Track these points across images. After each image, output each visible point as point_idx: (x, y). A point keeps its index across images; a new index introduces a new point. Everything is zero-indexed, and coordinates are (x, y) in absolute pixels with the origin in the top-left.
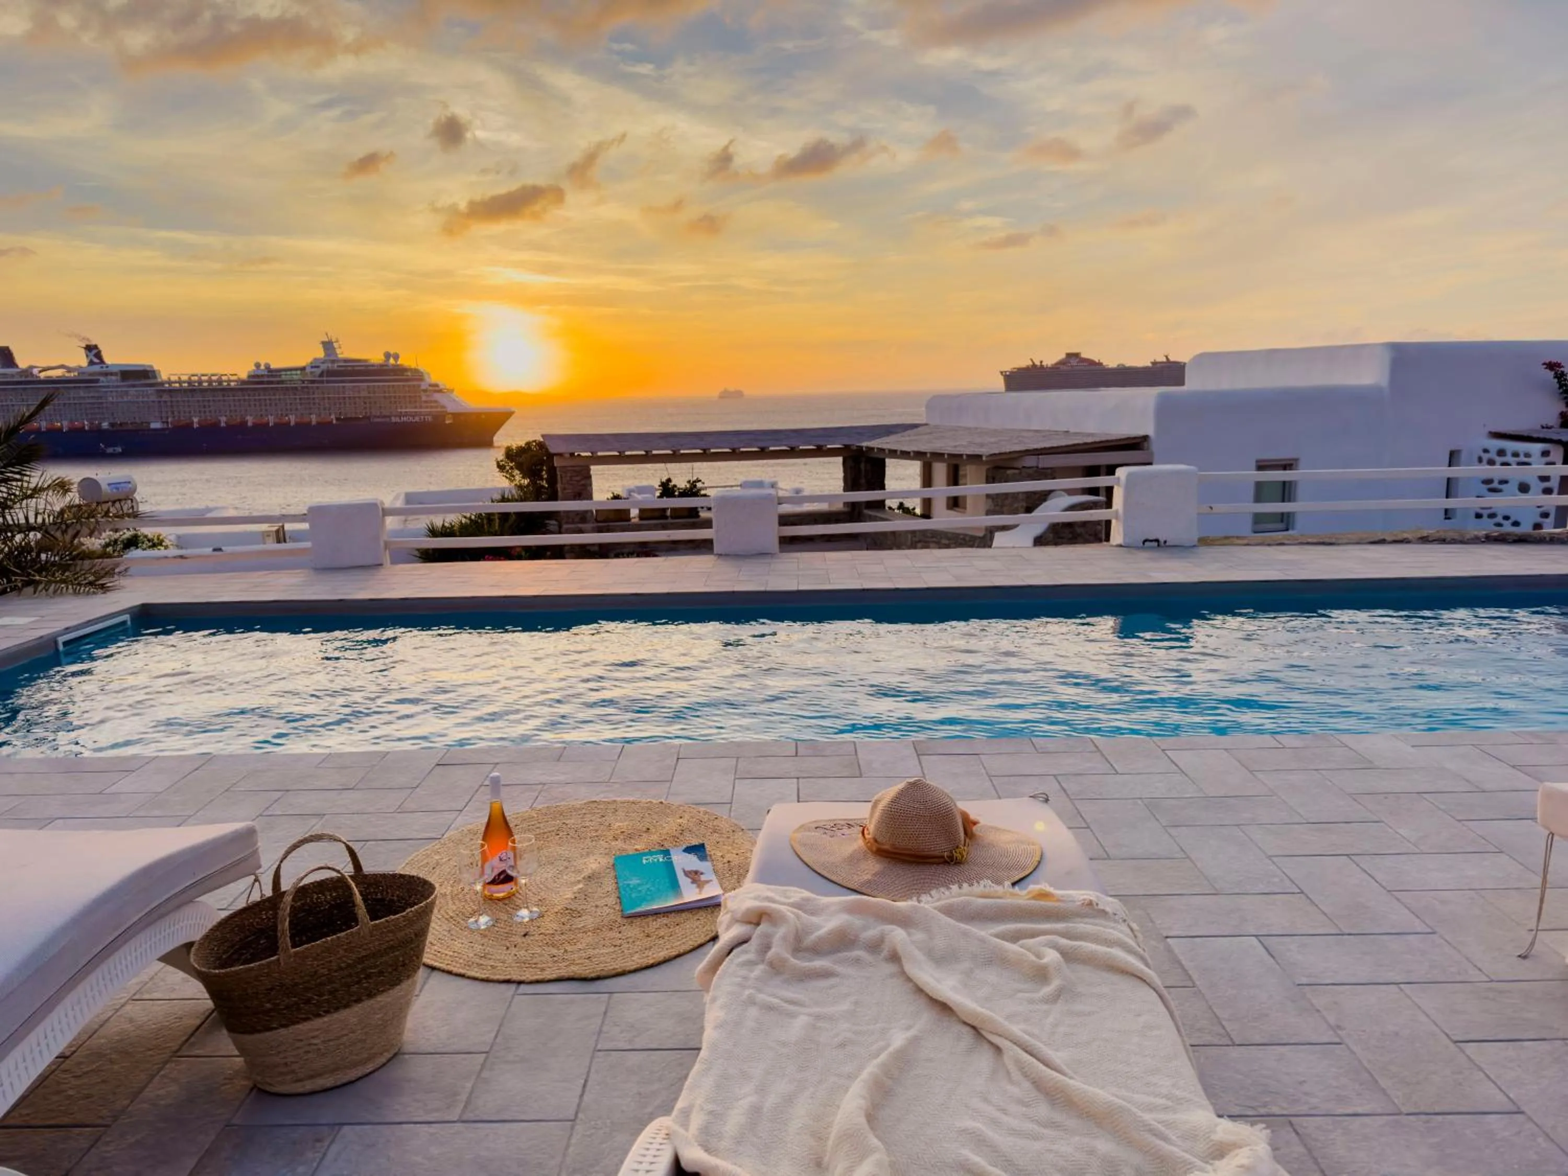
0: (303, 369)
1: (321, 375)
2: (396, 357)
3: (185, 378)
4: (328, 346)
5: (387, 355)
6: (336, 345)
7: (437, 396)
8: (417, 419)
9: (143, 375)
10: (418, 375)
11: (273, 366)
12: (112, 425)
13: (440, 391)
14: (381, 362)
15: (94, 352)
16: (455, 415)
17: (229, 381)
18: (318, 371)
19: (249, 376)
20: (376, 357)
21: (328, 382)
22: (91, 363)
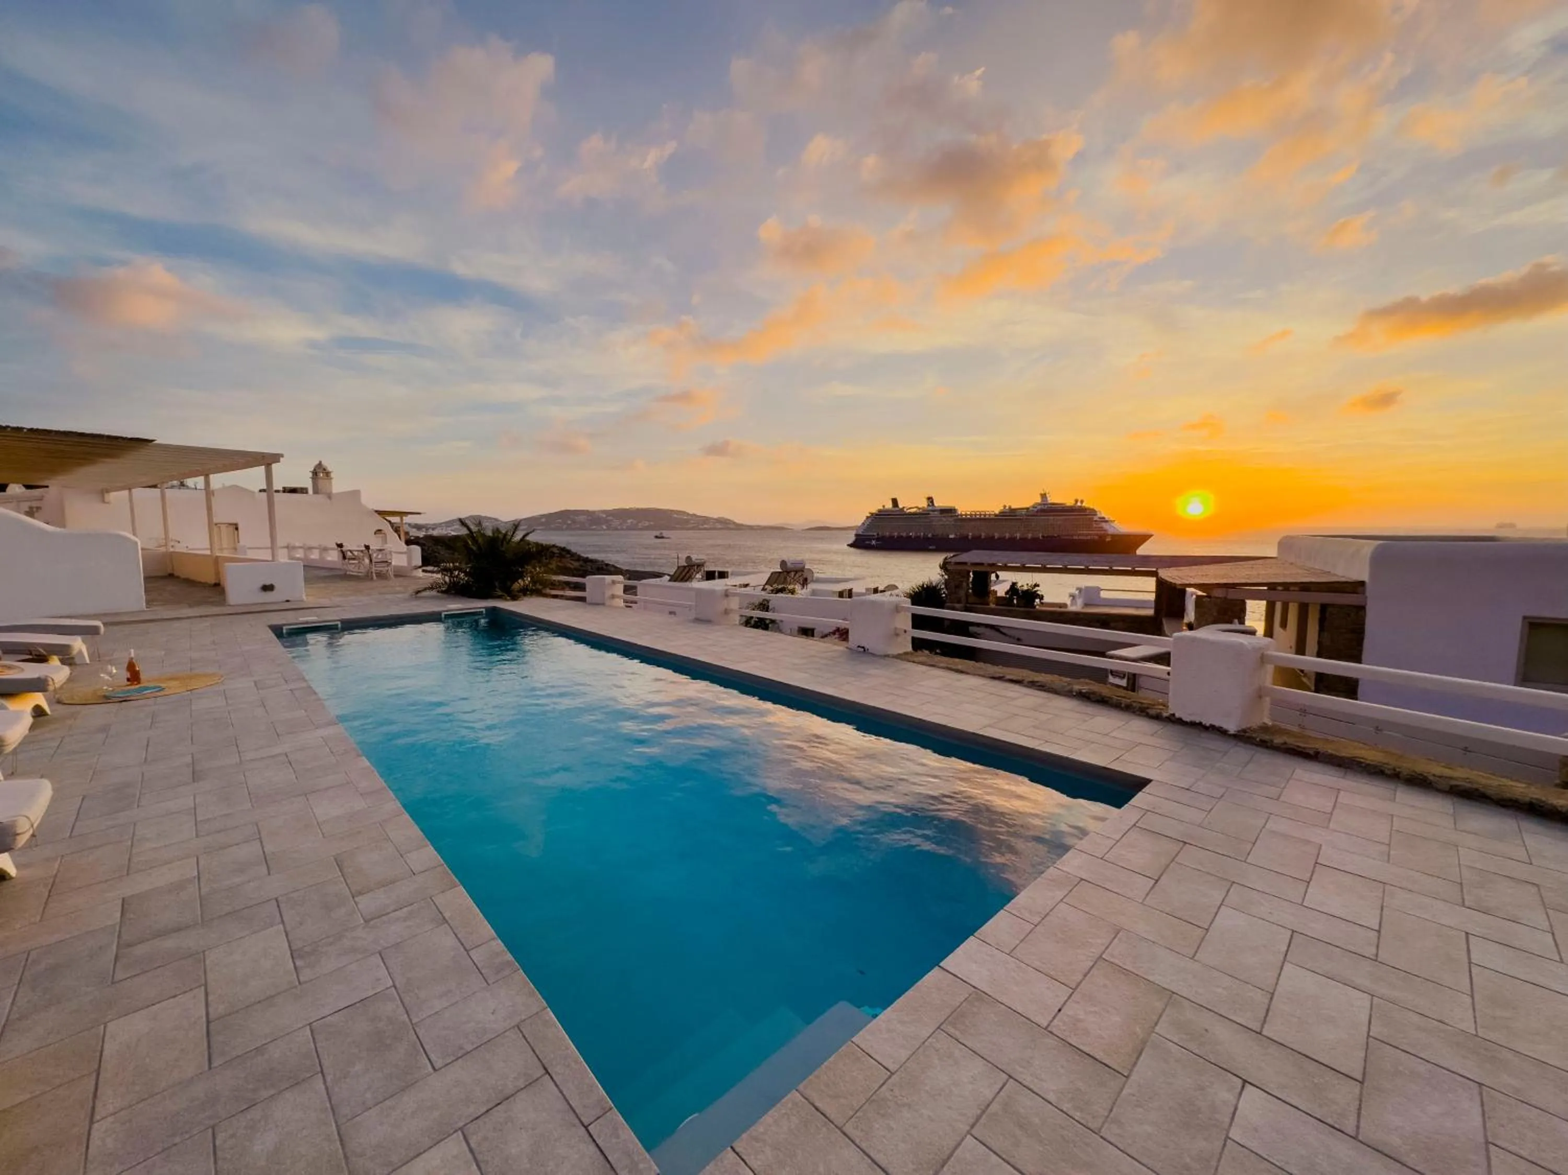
0: (1028, 509)
1: (1037, 512)
2: (1082, 502)
3: (969, 513)
4: (1044, 496)
5: (1076, 501)
6: (1047, 495)
7: (1104, 525)
8: (1089, 537)
9: (949, 512)
10: (1093, 512)
11: (1013, 507)
12: (933, 535)
13: (1107, 521)
14: (1072, 505)
15: (931, 500)
16: (1113, 536)
17: (989, 515)
18: (1036, 510)
19: (1000, 513)
20: (1070, 502)
21: (1041, 516)
22: (929, 505)
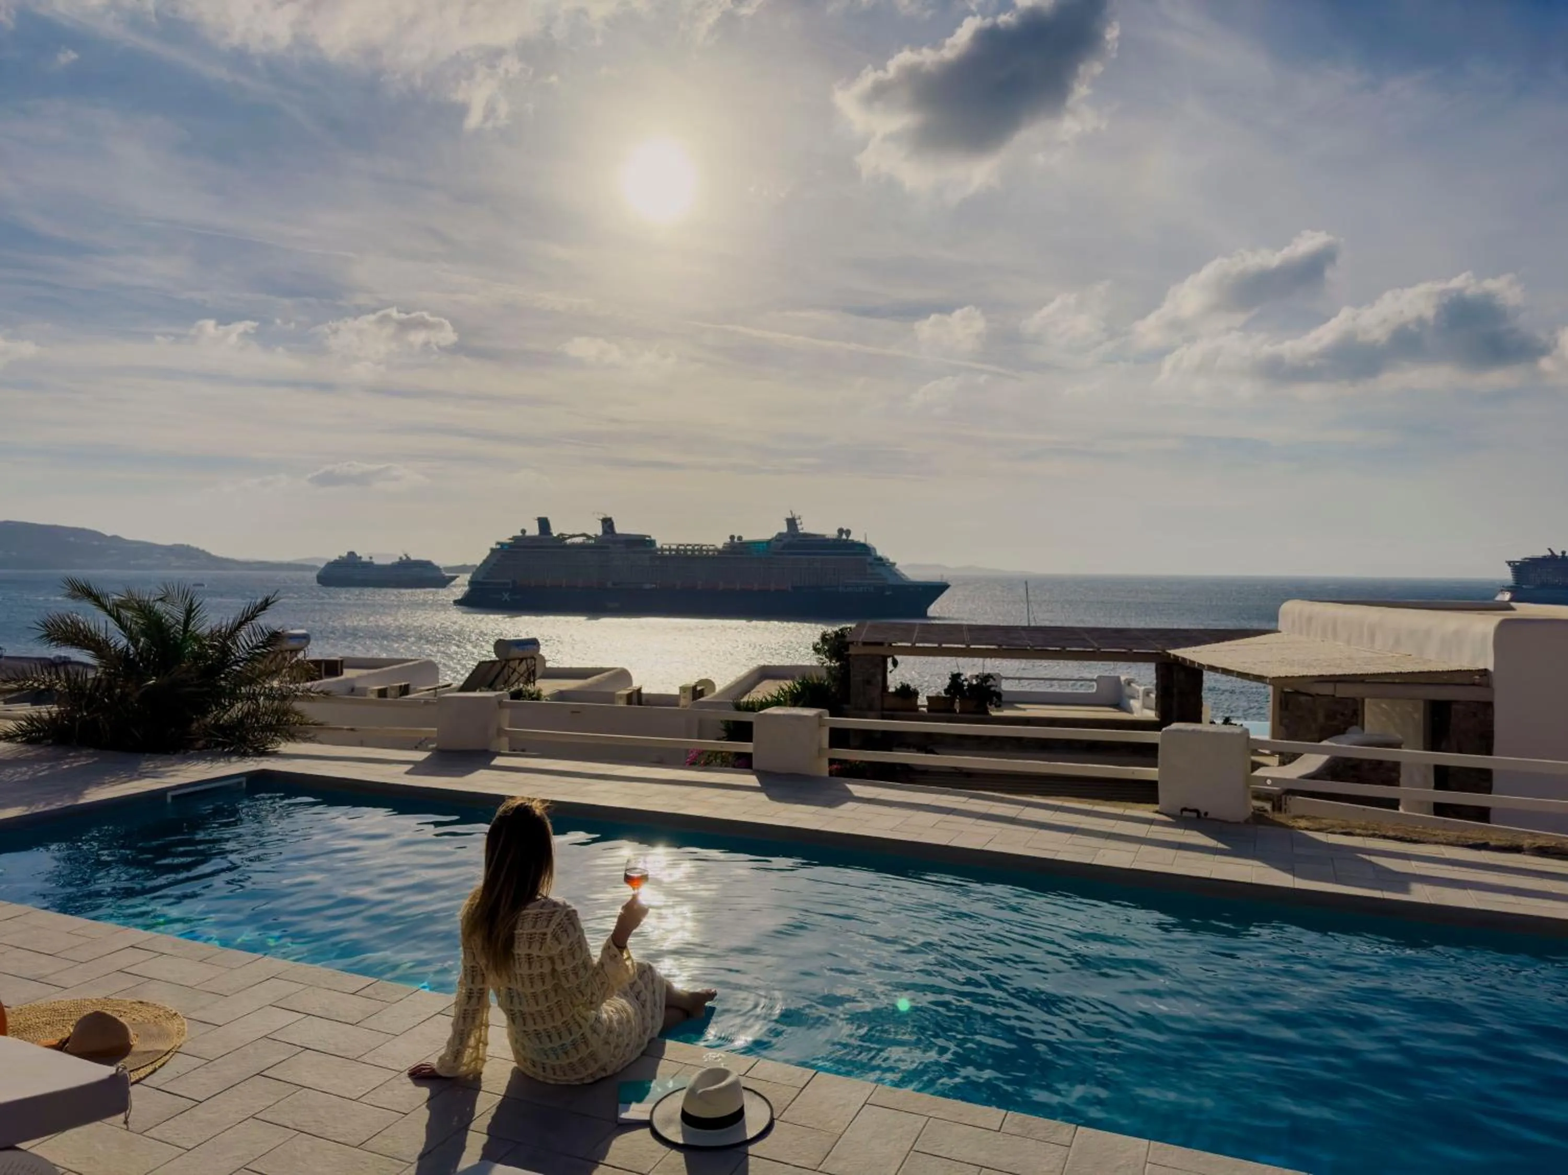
0: (767, 542)
1: (783, 548)
2: (848, 532)
3: (674, 547)
4: (792, 522)
5: (841, 531)
6: (798, 522)
7: (882, 569)
8: (861, 589)
9: (642, 543)
10: (865, 550)
11: (746, 538)
12: (614, 584)
13: (884, 565)
14: (835, 537)
15: (609, 523)
16: (895, 588)
17: (708, 551)
18: (781, 544)
19: (724, 547)
20: (831, 533)
21: (789, 554)
22: (605, 532)
